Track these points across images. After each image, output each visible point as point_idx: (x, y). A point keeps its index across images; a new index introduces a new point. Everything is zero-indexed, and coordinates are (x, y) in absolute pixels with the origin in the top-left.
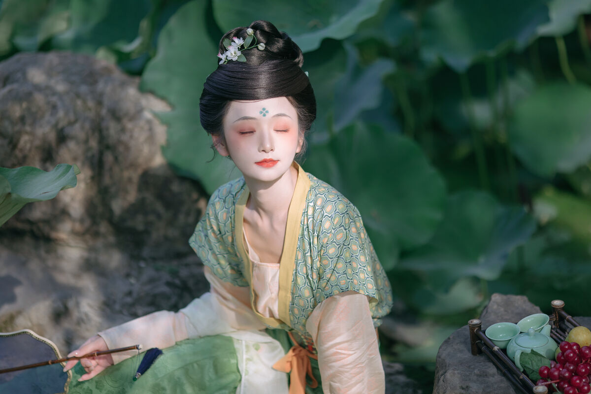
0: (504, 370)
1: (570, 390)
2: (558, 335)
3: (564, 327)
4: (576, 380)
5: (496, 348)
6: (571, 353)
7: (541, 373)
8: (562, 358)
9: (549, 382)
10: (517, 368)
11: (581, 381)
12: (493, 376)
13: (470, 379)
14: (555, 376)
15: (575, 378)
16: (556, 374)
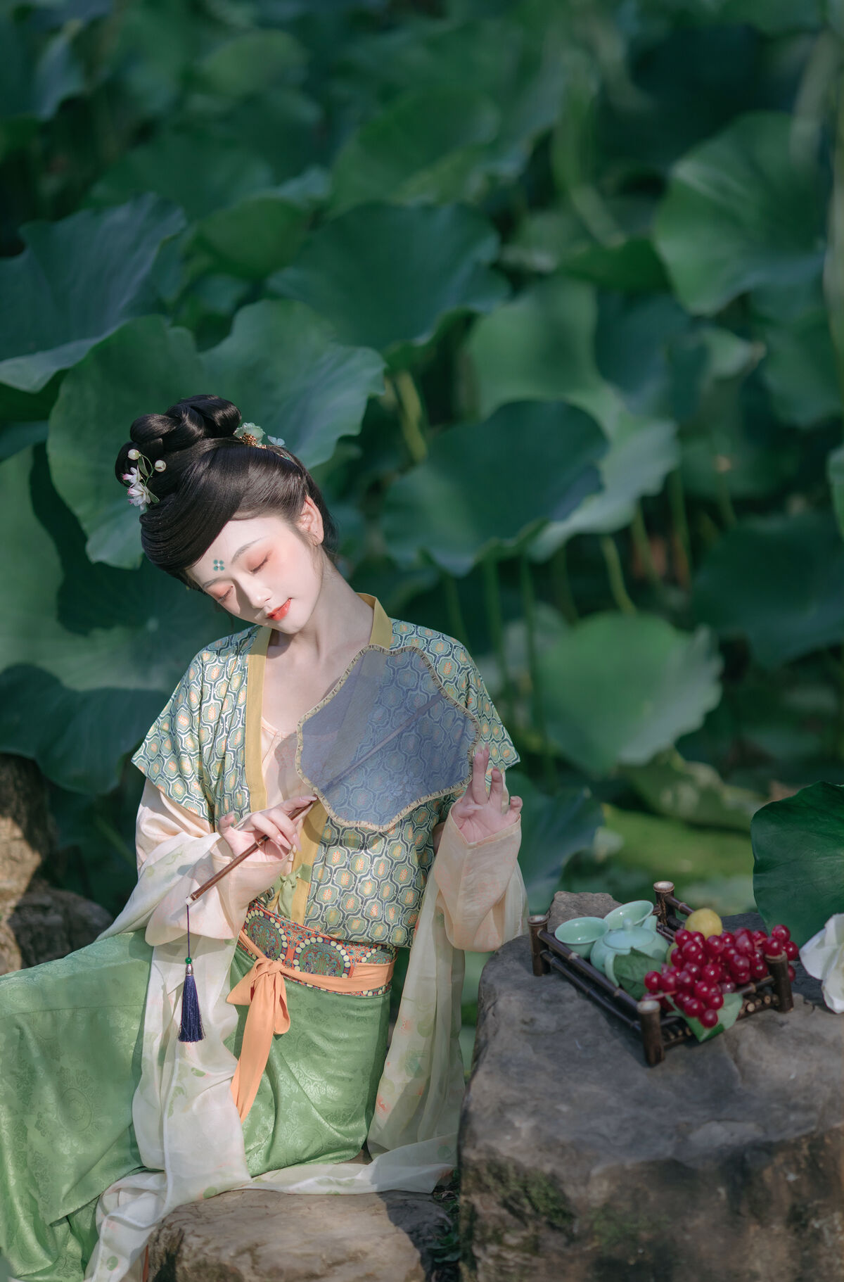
2: (667, 935)
3: (674, 923)
4: (702, 987)
5: (574, 956)
6: (692, 946)
7: (648, 981)
8: (679, 957)
9: (661, 995)
10: (609, 980)
11: (709, 989)
12: (571, 999)
13: (535, 1008)
14: (668, 985)
15: (700, 985)
16: (671, 980)
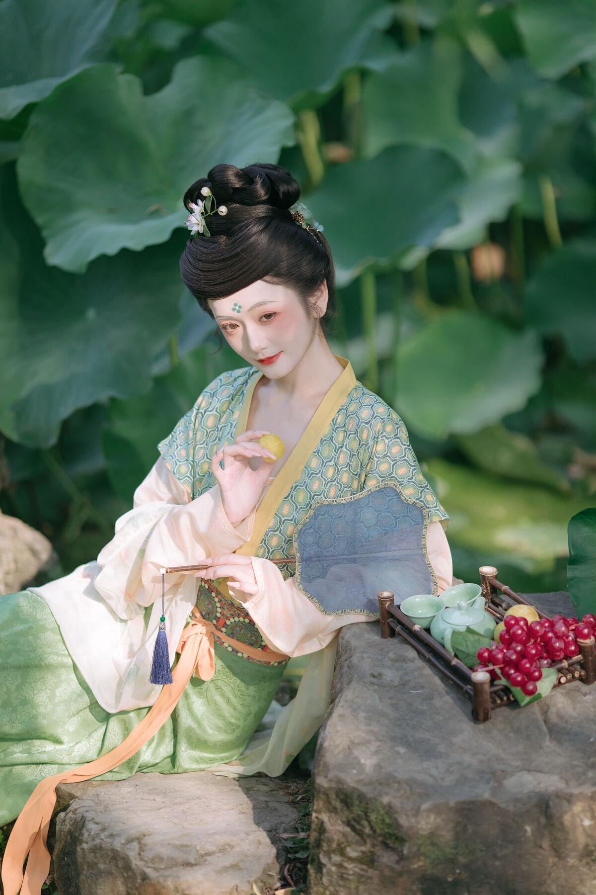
0: (428, 656)
1: (518, 676)
2: (491, 611)
3: (497, 601)
4: (526, 663)
5: (417, 628)
6: (519, 629)
7: (480, 656)
8: (507, 637)
9: (491, 667)
10: (447, 651)
11: (531, 665)
12: (412, 661)
13: (383, 665)
14: (498, 660)
15: (524, 662)
16: (500, 656)
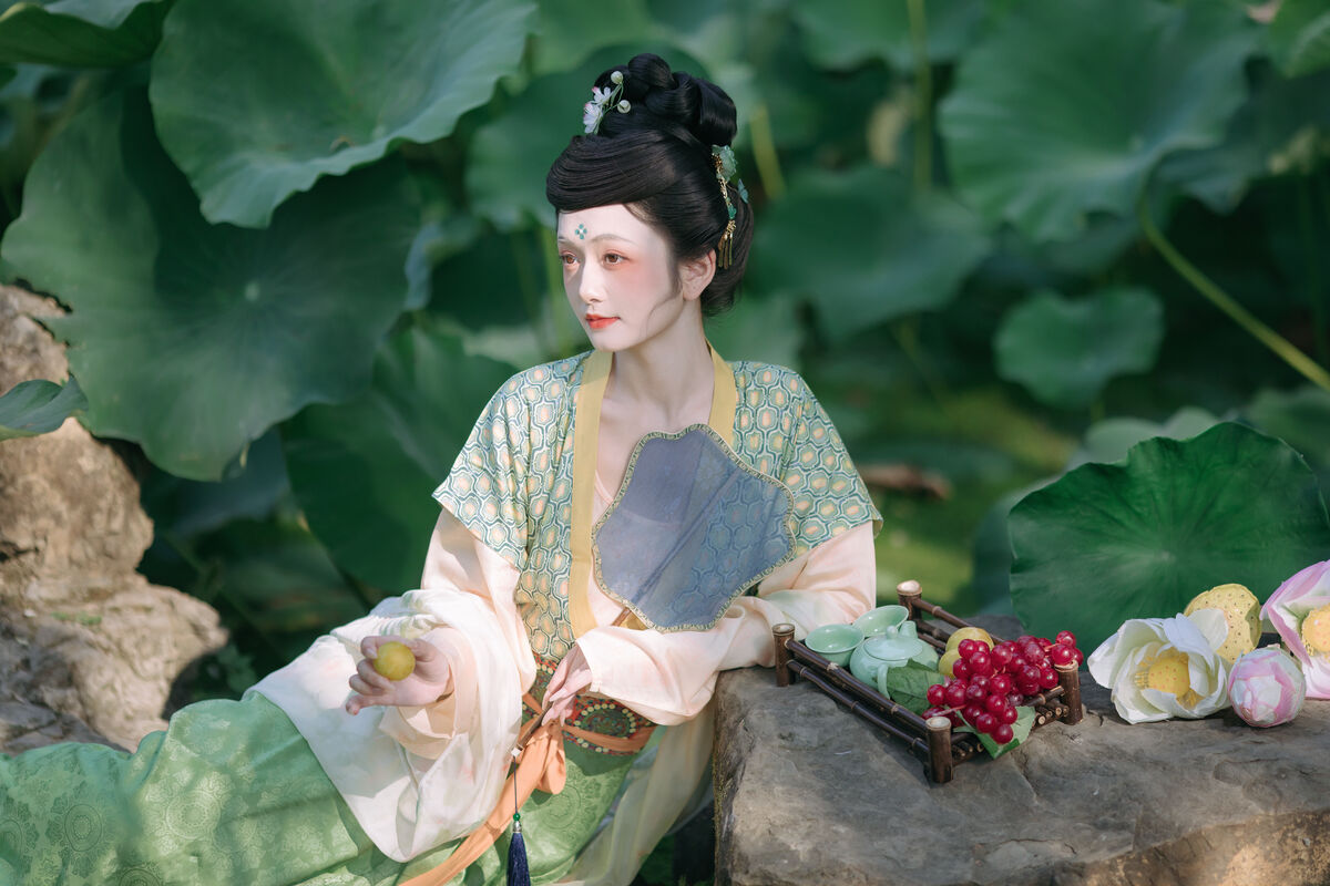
1: (987, 718)
4: (996, 701)
5: (833, 666)
6: (981, 657)
7: (932, 696)
8: (964, 668)
9: (949, 710)
10: (881, 695)
11: (1003, 702)
13: (792, 722)
15: (993, 699)
16: (959, 694)
